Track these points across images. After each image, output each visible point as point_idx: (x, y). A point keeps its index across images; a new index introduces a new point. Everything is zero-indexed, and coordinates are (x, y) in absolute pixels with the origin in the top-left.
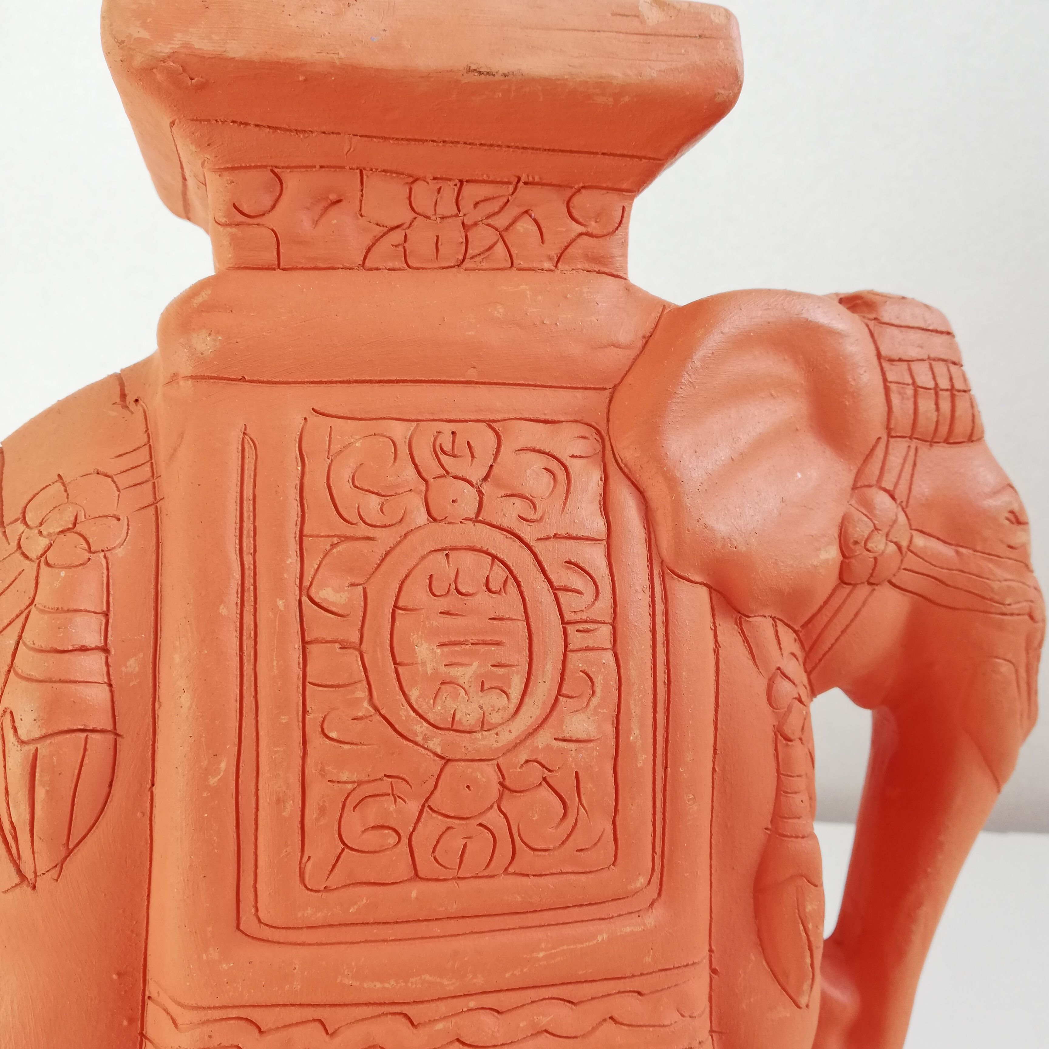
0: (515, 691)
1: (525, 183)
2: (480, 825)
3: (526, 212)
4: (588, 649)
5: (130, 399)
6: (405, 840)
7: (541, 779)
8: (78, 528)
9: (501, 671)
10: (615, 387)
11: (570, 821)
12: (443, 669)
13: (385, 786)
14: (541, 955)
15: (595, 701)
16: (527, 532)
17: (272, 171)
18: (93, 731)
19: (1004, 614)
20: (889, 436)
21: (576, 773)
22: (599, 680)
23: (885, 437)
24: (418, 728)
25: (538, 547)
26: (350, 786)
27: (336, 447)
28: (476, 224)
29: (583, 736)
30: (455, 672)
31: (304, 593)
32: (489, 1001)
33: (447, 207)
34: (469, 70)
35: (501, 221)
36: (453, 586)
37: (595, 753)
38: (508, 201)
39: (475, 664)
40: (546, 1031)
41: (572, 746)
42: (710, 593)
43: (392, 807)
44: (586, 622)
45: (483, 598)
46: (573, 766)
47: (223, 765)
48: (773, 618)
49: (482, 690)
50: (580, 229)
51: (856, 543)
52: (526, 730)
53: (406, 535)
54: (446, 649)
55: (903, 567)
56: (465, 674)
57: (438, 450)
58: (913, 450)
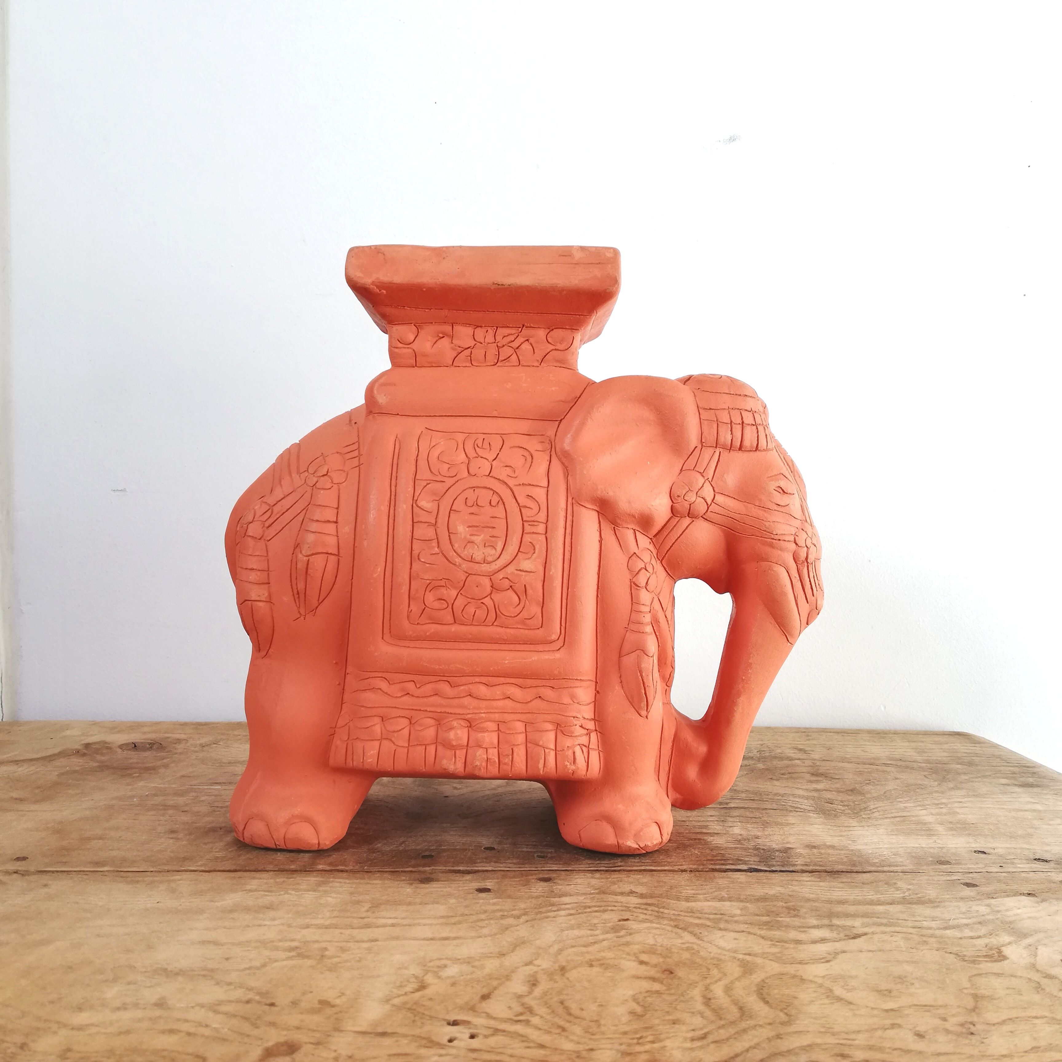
0: (499, 548)
1: (527, 327)
2: (482, 603)
3: (527, 340)
4: (533, 533)
5: (353, 422)
6: (450, 606)
7: (509, 586)
8: (329, 474)
9: (493, 539)
10: (561, 420)
11: (521, 605)
12: (468, 536)
13: (442, 583)
14: (506, 662)
15: (535, 556)
16: (511, 482)
17: (414, 325)
18: (331, 554)
19: (773, 539)
20: (702, 445)
21: (525, 585)
22: (537, 547)
23: (700, 446)
24: (457, 560)
25: (515, 489)
26: (428, 582)
27: (433, 444)
28: (504, 346)
29: (529, 570)
30: (474, 538)
31: (414, 502)
32: (484, 679)
33: (490, 338)
34: (494, 284)
35: (515, 344)
36: (475, 503)
37: (535, 578)
38: (518, 335)
39: (482, 536)
40: (509, 698)
41: (523, 573)
42: (598, 515)
43: (445, 592)
44: (534, 521)
45: (488, 508)
46: (524, 582)
47: (379, 570)
48: (634, 530)
49: (485, 546)
50: (553, 347)
51: (679, 496)
52: (503, 564)
53: (458, 481)
54: (470, 529)
55: (709, 511)
56: (478, 539)
57: (475, 446)
58: (717, 454)
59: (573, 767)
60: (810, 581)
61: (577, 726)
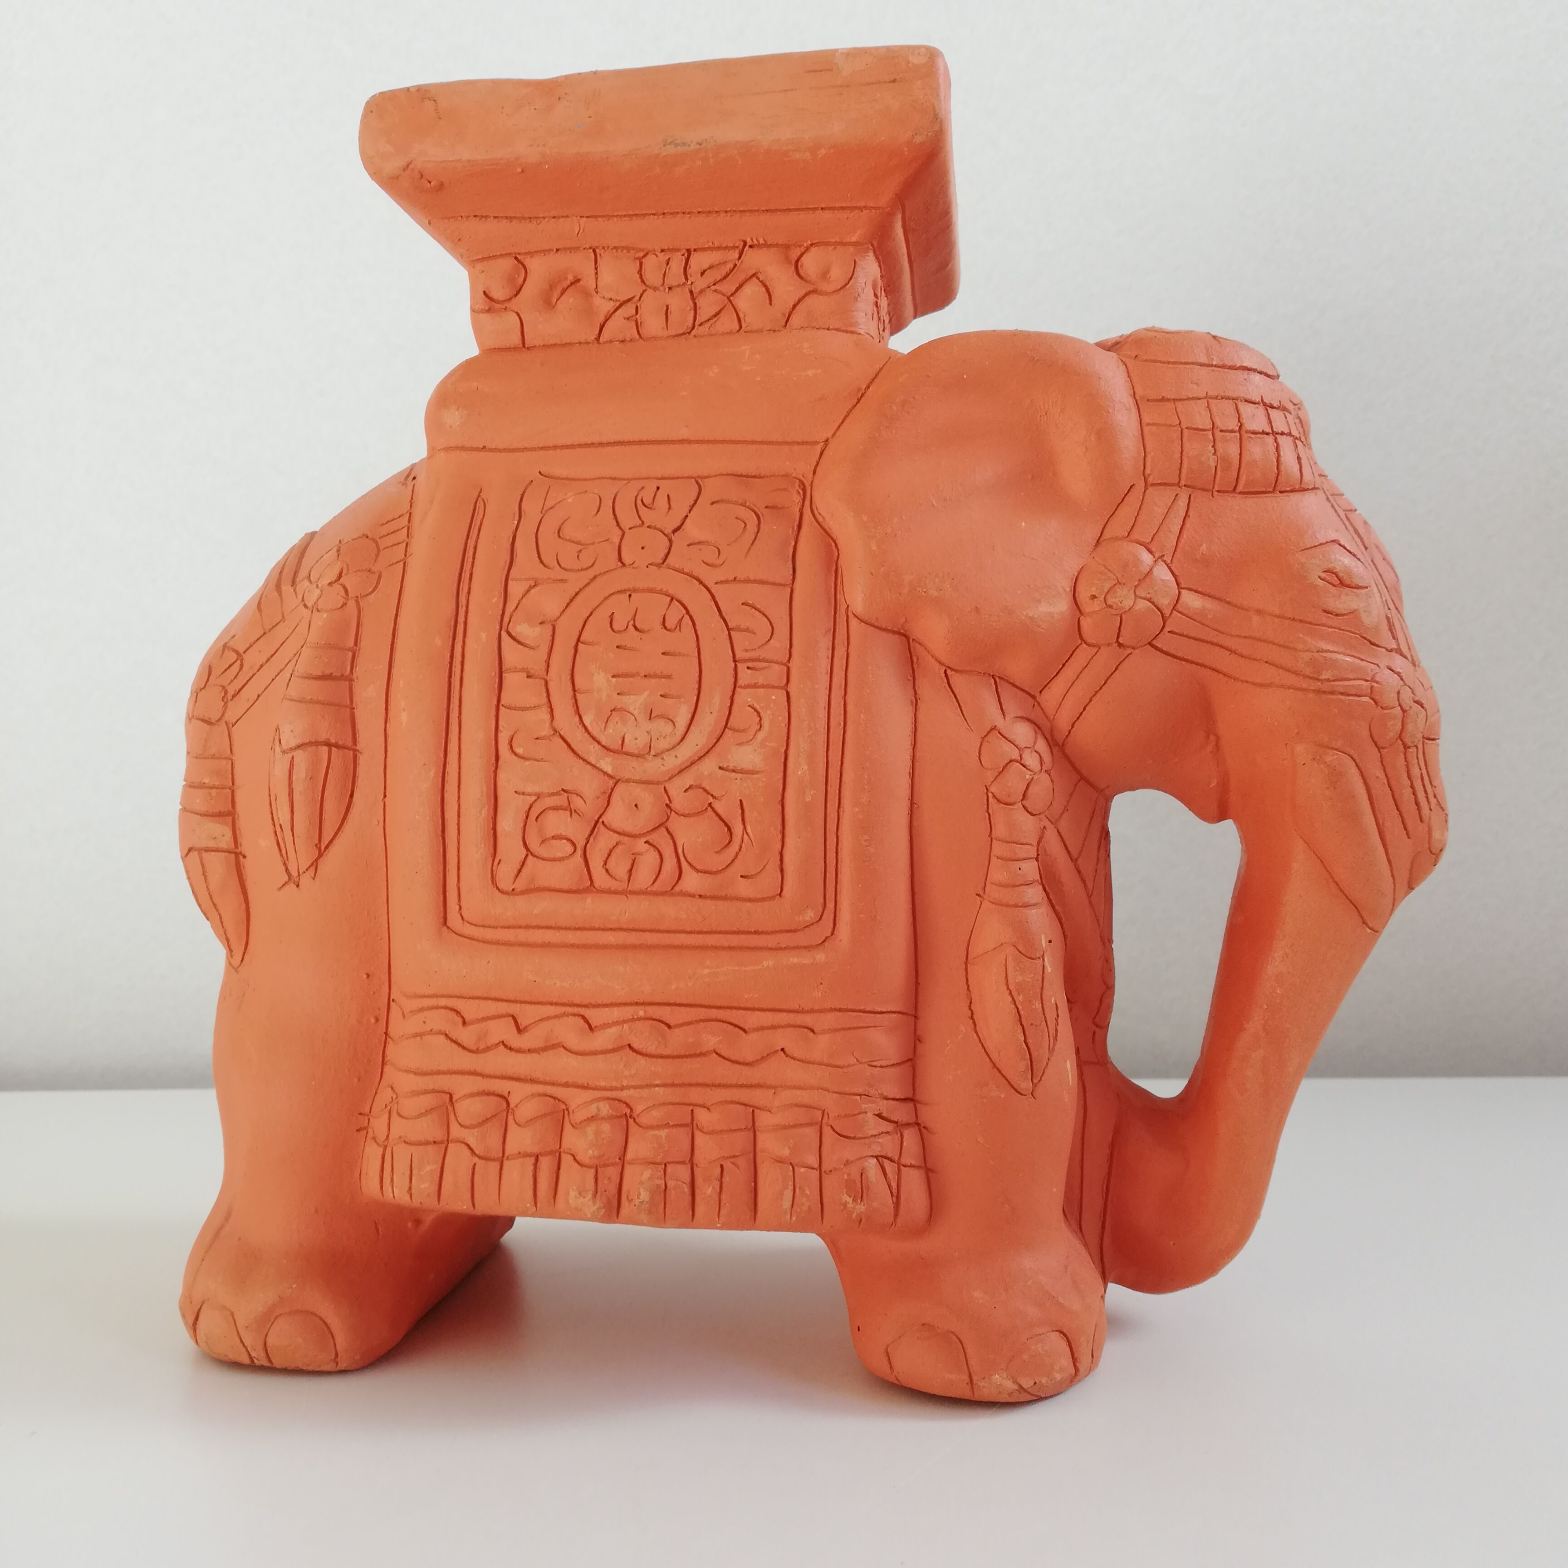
0: (682, 721)
1: (751, 247)
2: (648, 843)
3: (754, 275)
4: (758, 686)
6: (579, 852)
7: (707, 805)
8: (342, 579)
9: (669, 702)
10: (828, 440)
11: (735, 847)
12: (615, 697)
13: (562, 800)
15: (761, 735)
16: (709, 576)
17: (516, 258)
20: (1147, 482)
21: (741, 801)
22: (767, 716)
23: (1142, 484)
24: (591, 749)
25: (718, 590)
26: (532, 798)
27: (549, 503)
28: (704, 291)
29: (750, 767)
30: (627, 701)
31: (503, 628)
32: (658, 1012)
33: (675, 277)
36: (632, 622)
37: (760, 784)
38: (736, 265)
39: (645, 694)
40: (714, 1052)
41: (736, 776)
42: (910, 643)
43: (568, 820)
44: (759, 660)
45: (658, 634)
46: (738, 794)
48: (995, 676)
49: (650, 719)
50: (811, 288)
51: (1093, 598)
52: (690, 757)
53: (595, 577)
54: (619, 680)
55: (1167, 629)
56: (635, 703)
57: (639, 504)
58: (1182, 502)
59: (861, 1208)
60: (1412, 787)
61: (870, 1115)
